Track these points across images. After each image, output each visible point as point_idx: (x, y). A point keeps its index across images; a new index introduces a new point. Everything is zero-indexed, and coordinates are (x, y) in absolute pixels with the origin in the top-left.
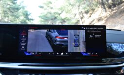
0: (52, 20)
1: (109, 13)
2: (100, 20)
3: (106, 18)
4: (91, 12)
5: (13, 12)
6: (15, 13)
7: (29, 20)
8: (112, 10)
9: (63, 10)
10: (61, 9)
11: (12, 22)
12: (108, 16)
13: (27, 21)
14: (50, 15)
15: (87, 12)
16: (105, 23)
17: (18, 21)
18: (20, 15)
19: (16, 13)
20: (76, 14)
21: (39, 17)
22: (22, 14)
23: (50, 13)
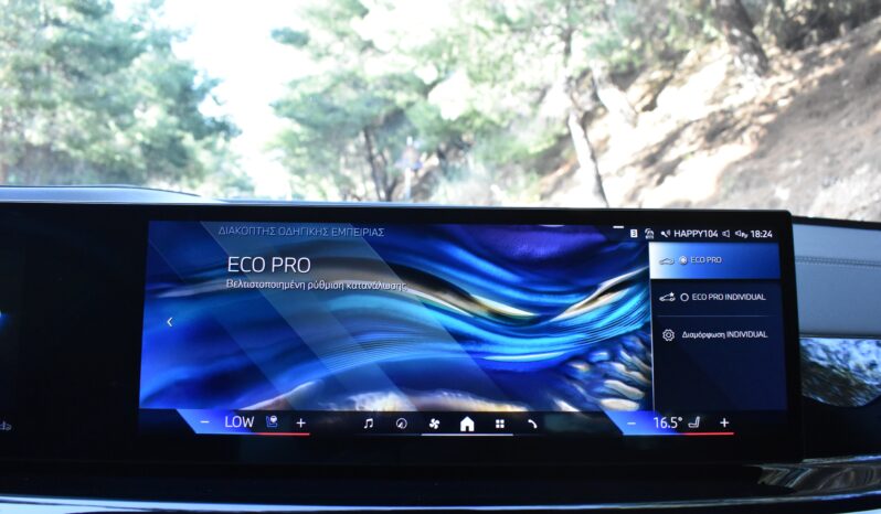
0: (368, 130)
1: (785, 81)
2: (718, 131)
3: (767, 119)
4: (657, 74)
5: (81, 76)
6: (102, 85)
7: (201, 130)
8: (811, 62)
9: (453, 61)
10: (433, 52)
11: (80, 145)
12: (783, 103)
13: (188, 140)
14: (351, 94)
15: (623, 77)
16: (759, 155)
17: (120, 139)
18: (138, 98)
19: (110, 82)
20: (544, 93)
21: (278, 107)
22: (153, 93)
23: (356, 83)
